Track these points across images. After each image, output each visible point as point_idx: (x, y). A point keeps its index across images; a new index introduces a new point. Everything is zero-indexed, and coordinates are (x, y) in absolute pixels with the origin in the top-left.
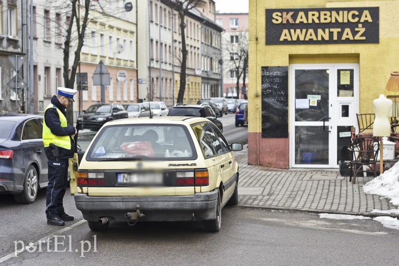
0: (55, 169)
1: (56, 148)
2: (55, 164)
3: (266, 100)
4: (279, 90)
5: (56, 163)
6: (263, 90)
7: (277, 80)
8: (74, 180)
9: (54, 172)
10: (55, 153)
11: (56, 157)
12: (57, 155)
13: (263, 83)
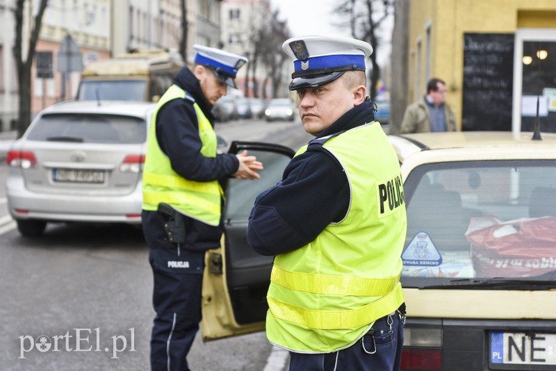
0: (175, 280)
1: (177, 219)
2: (173, 264)
3: (471, 97)
4: (497, 78)
5: (177, 259)
6: (466, 77)
7: (494, 59)
8: (209, 299)
9: (171, 288)
10: (174, 232)
11: (175, 244)
12: (179, 239)
13: (465, 64)
